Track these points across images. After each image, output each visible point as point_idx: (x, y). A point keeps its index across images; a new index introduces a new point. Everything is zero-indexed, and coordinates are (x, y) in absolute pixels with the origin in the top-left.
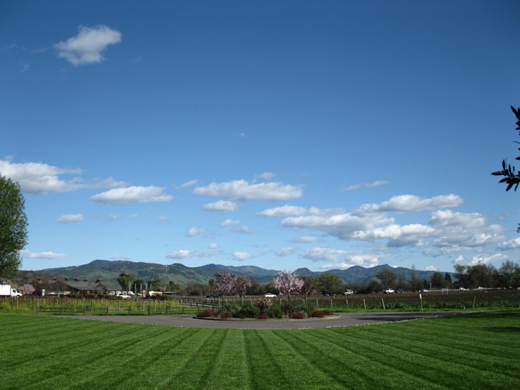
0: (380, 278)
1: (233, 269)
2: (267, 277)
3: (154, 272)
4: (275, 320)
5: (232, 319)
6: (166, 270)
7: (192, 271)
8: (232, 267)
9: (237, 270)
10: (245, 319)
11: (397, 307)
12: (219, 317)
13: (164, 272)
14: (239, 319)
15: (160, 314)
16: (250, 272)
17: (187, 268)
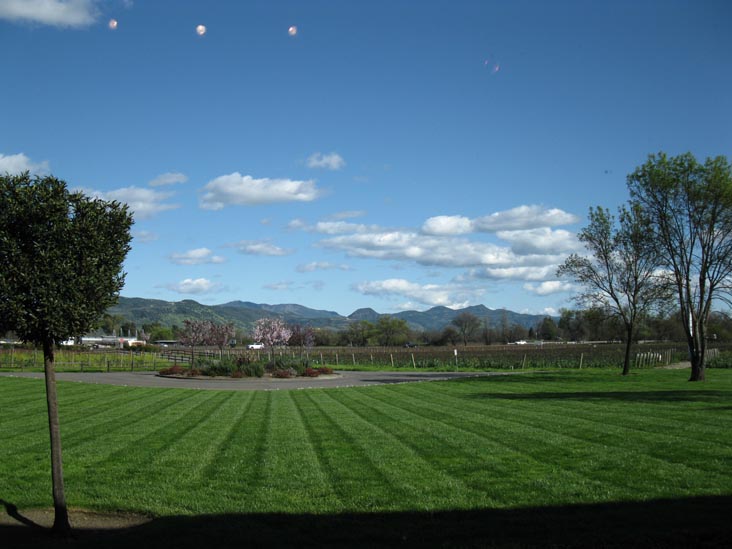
0: (459, 325)
1: (268, 309)
2: (314, 320)
3: (156, 312)
4: (253, 379)
5: (201, 377)
6: (173, 310)
7: (210, 311)
8: (266, 305)
9: (272, 310)
10: (217, 377)
11: (431, 365)
12: (185, 375)
13: (169, 311)
14: (208, 377)
15: (125, 370)
16: (292, 313)
17: (202, 306)
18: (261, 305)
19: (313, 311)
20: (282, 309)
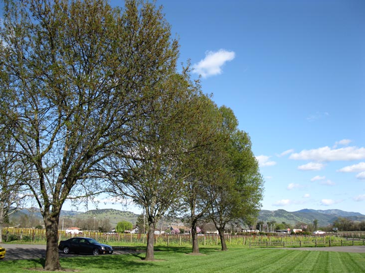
1: (321, 212)
3: (264, 216)
6: (273, 215)
7: (292, 214)
8: (321, 211)
9: (324, 213)
13: (271, 215)
16: (335, 214)
17: (288, 212)
18: (318, 211)
19: (346, 213)
20: (329, 212)
